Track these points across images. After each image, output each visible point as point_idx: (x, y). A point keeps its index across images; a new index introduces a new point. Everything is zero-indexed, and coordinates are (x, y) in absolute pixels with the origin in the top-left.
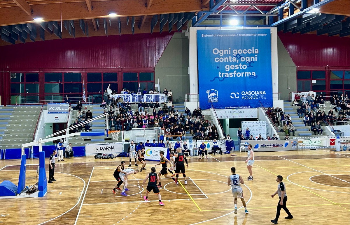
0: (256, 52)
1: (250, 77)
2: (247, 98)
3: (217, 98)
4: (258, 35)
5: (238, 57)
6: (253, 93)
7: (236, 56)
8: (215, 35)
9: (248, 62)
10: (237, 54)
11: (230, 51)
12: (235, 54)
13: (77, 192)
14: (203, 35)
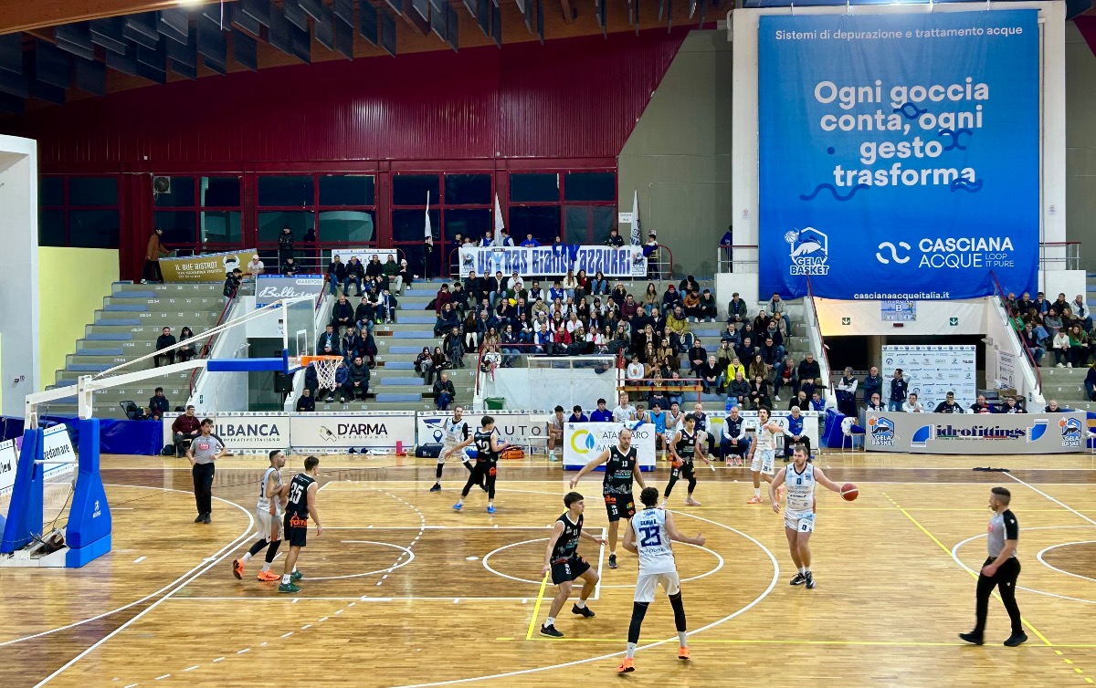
0: (981, 94)
1: (956, 185)
2: (938, 261)
3: (823, 262)
4: (990, 31)
5: (911, 112)
6: (964, 244)
7: (901, 111)
8: (825, 35)
9: (947, 130)
10: (905, 101)
11: (878, 90)
12: (899, 103)
13: (194, 559)
14: (779, 35)
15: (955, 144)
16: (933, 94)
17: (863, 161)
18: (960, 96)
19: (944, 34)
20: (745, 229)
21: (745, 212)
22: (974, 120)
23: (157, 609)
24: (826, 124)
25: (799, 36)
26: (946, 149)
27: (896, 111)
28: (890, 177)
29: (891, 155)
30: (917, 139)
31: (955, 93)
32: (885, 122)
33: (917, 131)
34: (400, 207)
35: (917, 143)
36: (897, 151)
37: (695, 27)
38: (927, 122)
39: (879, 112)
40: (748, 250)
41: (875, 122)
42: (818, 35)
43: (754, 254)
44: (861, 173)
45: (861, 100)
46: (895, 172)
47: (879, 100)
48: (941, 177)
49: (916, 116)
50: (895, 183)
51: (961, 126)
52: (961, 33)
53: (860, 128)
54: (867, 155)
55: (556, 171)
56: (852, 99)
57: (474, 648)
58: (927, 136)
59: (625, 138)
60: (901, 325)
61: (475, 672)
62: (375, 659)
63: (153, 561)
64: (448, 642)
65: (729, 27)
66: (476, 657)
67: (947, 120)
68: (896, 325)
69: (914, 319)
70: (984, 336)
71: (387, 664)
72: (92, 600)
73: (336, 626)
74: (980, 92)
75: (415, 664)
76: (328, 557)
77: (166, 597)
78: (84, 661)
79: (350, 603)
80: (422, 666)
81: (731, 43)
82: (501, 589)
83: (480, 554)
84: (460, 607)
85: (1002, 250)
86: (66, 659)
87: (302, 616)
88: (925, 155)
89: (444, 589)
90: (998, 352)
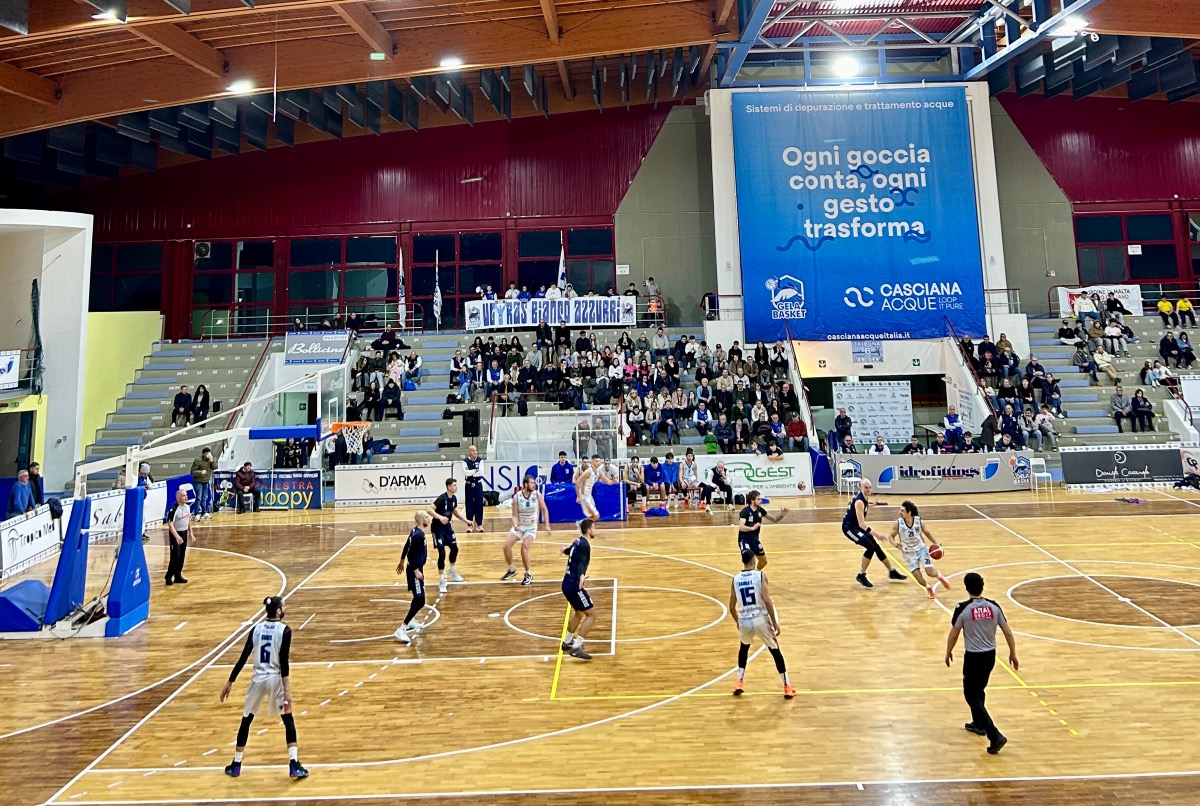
0: (923, 158)
1: (908, 236)
2: (897, 304)
3: (801, 306)
4: (926, 105)
5: (865, 173)
7: (857, 172)
8: (788, 108)
9: (896, 189)
10: (859, 164)
11: (837, 154)
12: (855, 165)
13: (232, 623)
14: (749, 109)
15: (904, 201)
16: (881, 157)
17: (827, 215)
18: (906, 159)
19: (888, 107)
20: (728, 281)
21: (728, 264)
22: (920, 180)
23: (200, 679)
24: (795, 183)
25: (766, 109)
26: (896, 205)
27: (852, 172)
28: (851, 229)
29: (851, 210)
30: (872, 196)
31: (901, 157)
32: (843, 182)
33: (871, 189)
34: (419, 265)
35: (873, 200)
36: (856, 206)
37: (677, 103)
38: (880, 181)
39: (838, 173)
40: (732, 299)
41: (835, 181)
42: (782, 109)
43: (738, 303)
44: (826, 227)
45: (822, 163)
46: (855, 225)
47: (837, 163)
48: (895, 228)
49: (870, 176)
50: (856, 235)
51: (908, 185)
52: (902, 106)
53: (823, 187)
54: (830, 210)
55: (561, 229)
56: (814, 162)
57: (502, 710)
58: (880, 194)
59: (620, 198)
60: (871, 367)
61: (505, 736)
62: (410, 726)
63: (193, 626)
64: (478, 705)
65: (706, 104)
66: (504, 721)
67: (895, 180)
68: (866, 367)
69: (881, 360)
70: (944, 375)
71: (422, 731)
72: (138, 671)
73: (371, 691)
74: (923, 156)
75: (448, 730)
76: (359, 618)
77: (208, 666)
78: (134, 737)
79: (383, 666)
80: (455, 732)
81: (709, 117)
82: (522, 647)
83: (501, 610)
84: (487, 667)
85: (953, 293)
86: (117, 736)
87: (338, 682)
88: (880, 209)
89: (471, 648)
90: (956, 390)
